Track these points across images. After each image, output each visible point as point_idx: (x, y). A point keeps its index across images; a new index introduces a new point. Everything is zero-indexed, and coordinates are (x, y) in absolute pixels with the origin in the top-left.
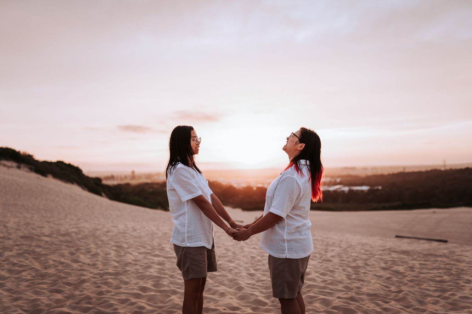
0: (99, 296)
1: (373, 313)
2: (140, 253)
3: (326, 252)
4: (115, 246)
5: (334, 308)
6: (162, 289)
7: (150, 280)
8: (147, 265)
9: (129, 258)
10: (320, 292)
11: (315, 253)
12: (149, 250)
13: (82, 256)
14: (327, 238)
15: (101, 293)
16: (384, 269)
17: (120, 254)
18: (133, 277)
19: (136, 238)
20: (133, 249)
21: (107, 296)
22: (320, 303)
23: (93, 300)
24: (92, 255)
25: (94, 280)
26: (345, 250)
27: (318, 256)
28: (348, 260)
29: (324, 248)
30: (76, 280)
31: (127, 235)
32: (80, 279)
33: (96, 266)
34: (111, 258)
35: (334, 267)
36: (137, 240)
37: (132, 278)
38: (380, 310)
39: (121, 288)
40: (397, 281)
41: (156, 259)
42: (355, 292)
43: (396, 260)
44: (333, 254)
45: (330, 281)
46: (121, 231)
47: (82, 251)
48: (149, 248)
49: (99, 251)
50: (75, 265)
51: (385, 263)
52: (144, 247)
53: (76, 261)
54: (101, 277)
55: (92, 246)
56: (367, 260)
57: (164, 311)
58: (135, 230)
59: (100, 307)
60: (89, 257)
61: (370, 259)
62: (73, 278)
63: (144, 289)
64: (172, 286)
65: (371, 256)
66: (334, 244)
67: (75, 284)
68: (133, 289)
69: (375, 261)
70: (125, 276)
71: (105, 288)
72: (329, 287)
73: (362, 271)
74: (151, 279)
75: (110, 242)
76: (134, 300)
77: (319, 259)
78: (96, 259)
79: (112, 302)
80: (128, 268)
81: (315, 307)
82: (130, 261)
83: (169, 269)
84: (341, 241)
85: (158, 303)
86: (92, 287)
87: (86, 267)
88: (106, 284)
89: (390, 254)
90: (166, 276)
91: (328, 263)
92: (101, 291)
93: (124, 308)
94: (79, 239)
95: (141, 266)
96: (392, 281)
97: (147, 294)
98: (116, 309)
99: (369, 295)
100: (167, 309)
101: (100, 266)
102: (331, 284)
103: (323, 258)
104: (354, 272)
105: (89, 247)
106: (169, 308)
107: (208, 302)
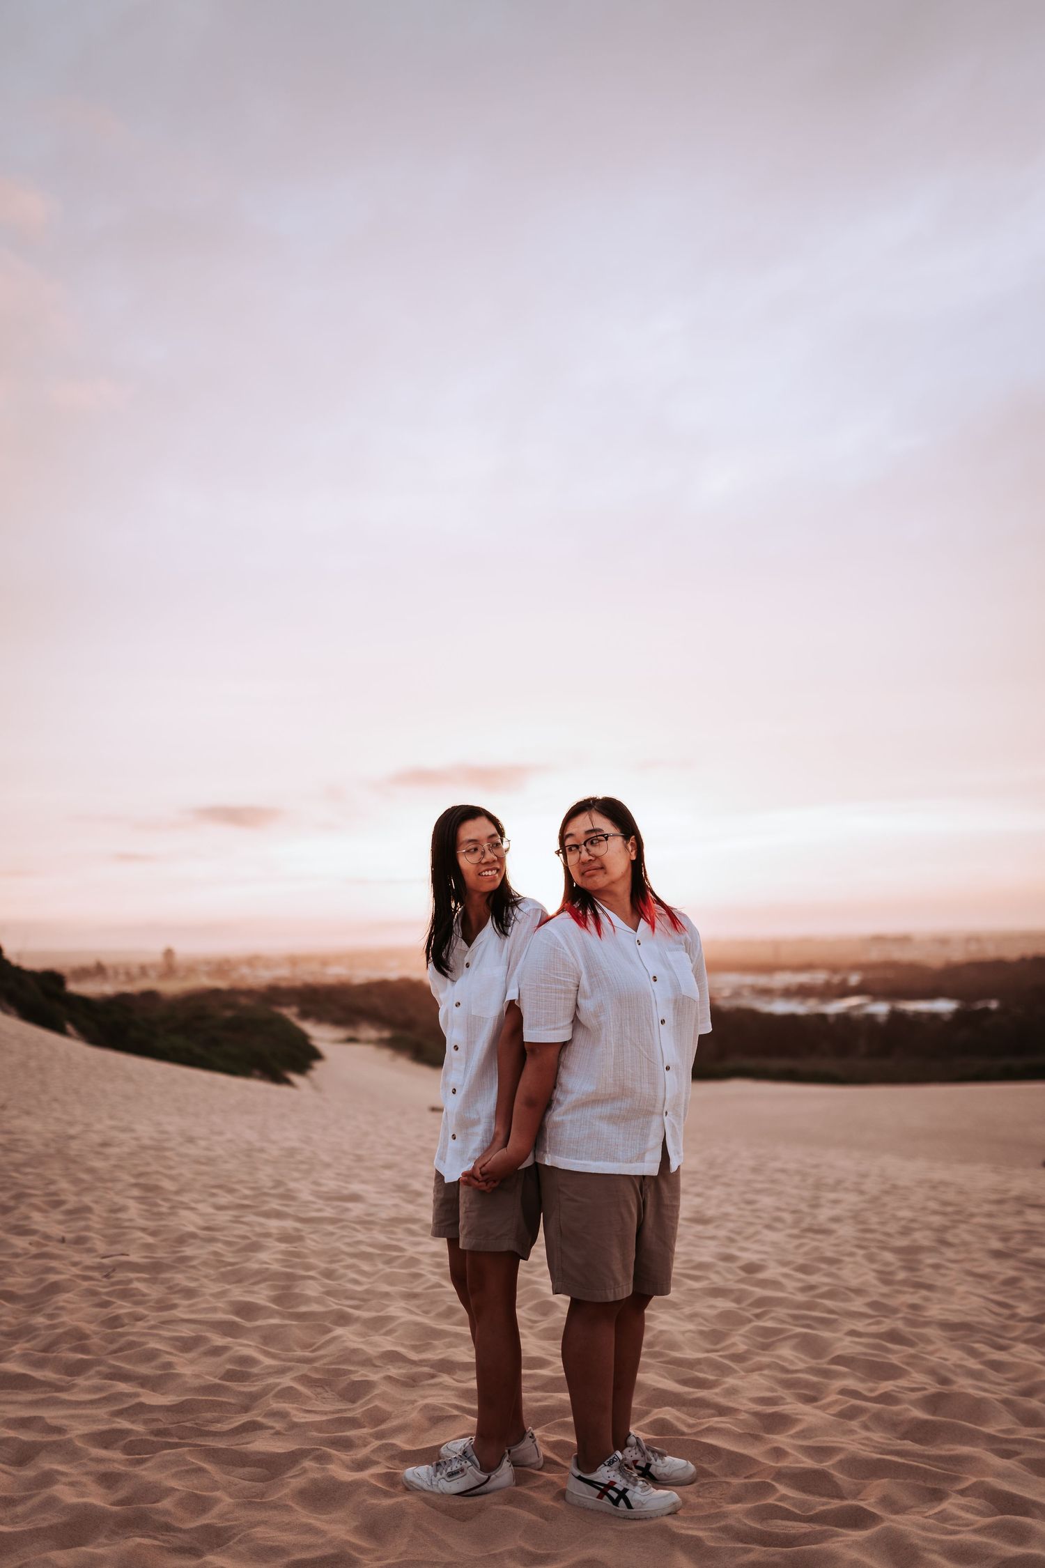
0: (109, 1331)
1: (957, 1375)
2: (220, 1208)
3: (815, 1206)
4: (136, 1185)
5: (839, 1360)
6: (303, 1309)
7: (262, 1285)
8: (248, 1241)
9: (188, 1221)
10: (795, 1317)
11: (778, 1209)
12: (246, 1197)
13: (36, 1216)
14: (816, 1166)
15: (114, 1321)
16: (998, 1255)
17: (155, 1210)
18: (206, 1277)
19: (198, 1162)
20: (195, 1196)
21: (134, 1330)
22: (795, 1348)
23: (92, 1341)
24: (69, 1212)
25: (86, 1284)
26: (874, 1200)
27: (788, 1217)
28: (888, 1229)
29: (806, 1194)
30: (31, 1286)
31: (168, 1154)
32: (41, 1280)
33: (88, 1245)
34: (130, 1220)
35: (841, 1248)
36: (204, 1168)
37: (205, 1281)
38: (979, 1367)
39: (174, 1306)
40: (1038, 1289)
41: (274, 1225)
42: (904, 1319)
43: (1041, 1229)
44: (837, 1211)
45: (826, 1289)
46: (147, 1142)
47: (34, 1200)
48: (247, 1192)
49: (87, 1199)
50: (21, 1243)
51: (1005, 1239)
52: (231, 1191)
53: (22, 1231)
54: (106, 1276)
55: (64, 1184)
56: (944, 1229)
57: (316, 1370)
58: (191, 1140)
59: (117, 1359)
60: (60, 1217)
61: (954, 1227)
62: (19, 1279)
63: (247, 1310)
64: (332, 1299)
65: (957, 1217)
66: (839, 1182)
67: (29, 1295)
68: (214, 1310)
69: (970, 1232)
70: (183, 1272)
71: (123, 1308)
72: (822, 1303)
73: (930, 1261)
74: (265, 1280)
75: (119, 1174)
76: (219, 1340)
77: (793, 1227)
78: (82, 1224)
79: (153, 1345)
80: (188, 1251)
81: (779, 1357)
82: (191, 1229)
83: (316, 1253)
84: (865, 1176)
85: (295, 1348)
86: (83, 1305)
87: (52, 1248)
88: (126, 1294)
89: (1019, 1213)
90: (311, 1273)
91: (819, 1237)
92: (114, 1314)
93: (192, 1362)
94: (17, 1167)
95: (229, 1244)
96: (1020, 1288)
97: (258, 1323)
98: (169, 1365)
99: (945, 1326)
100: (325, 1364)
101: (101, 1247)
102: (831, 1295)
103: (804, 1225)
104: (900, 1264)
105: (53, 1188)
106: (331, 1363)
107: (450, 1346)
